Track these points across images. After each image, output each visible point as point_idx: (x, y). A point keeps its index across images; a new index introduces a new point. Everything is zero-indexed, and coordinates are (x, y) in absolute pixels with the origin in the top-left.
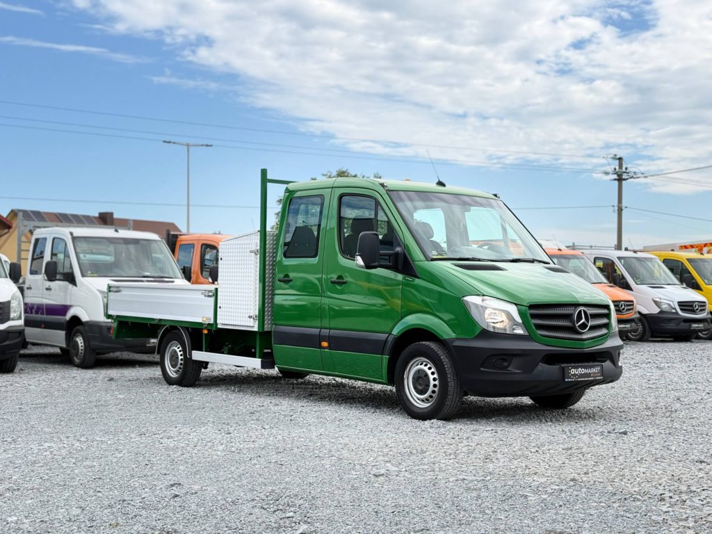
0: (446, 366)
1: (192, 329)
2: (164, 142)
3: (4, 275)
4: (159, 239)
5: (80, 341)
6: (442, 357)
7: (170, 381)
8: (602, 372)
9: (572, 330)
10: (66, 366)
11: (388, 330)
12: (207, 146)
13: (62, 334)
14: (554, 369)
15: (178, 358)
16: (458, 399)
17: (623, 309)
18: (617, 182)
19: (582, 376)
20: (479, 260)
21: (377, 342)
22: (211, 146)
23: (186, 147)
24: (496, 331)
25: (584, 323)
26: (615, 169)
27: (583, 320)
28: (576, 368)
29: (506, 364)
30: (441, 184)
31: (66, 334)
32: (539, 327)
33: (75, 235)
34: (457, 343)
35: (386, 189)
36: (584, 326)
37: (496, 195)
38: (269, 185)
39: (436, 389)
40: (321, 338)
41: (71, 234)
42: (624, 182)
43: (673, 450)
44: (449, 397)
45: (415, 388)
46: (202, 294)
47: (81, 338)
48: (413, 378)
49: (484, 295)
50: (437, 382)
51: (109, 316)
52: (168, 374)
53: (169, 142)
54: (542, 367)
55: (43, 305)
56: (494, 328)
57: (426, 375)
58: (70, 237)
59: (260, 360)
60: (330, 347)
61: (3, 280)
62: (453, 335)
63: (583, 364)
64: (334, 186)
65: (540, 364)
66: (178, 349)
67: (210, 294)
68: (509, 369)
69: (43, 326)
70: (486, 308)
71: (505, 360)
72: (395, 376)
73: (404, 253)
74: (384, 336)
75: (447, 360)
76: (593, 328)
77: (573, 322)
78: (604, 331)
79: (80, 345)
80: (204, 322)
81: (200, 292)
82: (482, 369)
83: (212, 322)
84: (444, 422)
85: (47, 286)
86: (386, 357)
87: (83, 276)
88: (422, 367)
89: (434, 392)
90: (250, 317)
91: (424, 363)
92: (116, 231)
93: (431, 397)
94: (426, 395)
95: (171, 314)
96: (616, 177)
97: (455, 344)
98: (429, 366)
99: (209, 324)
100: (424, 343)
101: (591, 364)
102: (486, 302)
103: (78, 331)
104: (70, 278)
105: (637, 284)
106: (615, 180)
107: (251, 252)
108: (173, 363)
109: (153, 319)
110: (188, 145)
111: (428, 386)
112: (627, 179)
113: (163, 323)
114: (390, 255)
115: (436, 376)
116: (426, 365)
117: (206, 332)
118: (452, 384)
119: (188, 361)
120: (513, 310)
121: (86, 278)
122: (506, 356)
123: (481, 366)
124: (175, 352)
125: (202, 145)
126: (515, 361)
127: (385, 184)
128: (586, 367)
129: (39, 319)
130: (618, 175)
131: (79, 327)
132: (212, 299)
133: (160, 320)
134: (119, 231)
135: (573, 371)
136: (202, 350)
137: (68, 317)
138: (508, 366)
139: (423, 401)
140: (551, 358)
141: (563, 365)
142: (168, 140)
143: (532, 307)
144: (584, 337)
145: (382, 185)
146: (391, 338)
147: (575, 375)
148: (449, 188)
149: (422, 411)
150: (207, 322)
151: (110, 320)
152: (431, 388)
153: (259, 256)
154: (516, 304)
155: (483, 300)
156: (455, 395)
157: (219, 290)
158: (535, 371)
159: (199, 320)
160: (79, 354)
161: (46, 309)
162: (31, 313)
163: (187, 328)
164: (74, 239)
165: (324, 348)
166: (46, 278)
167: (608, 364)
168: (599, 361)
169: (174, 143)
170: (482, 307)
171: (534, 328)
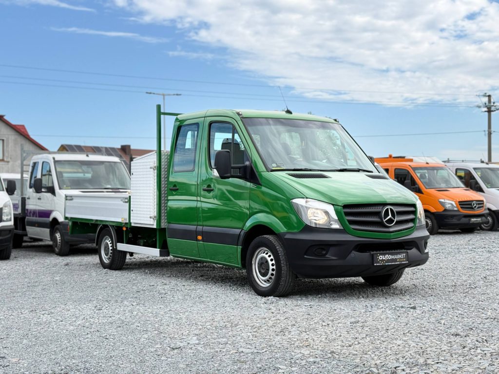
0: (280, 254)
1: (116, 227)
2: (147, 93)
3: (2, 189)
4: (120, 161)
5: (58, 236)
6: (277, 247)
7: (104, 266)
8: (408, 258)
9: (381, 224)
10: (51, 254)
11: (241, 226)
12: (177, 95)
13: (47, 231)
14: (365, 256)
15: (109, 248)
16: (290, 280)
17: (475, 207)
18: (487, 113)
19: (388, 261)
20: (310, 170)
21: (233, 235)
22: (180, 95)
23: (162, 97)
24: (318, 226)
25: (390, 219)
26: (485, 104)
27: (390, 216)
28: (384, 254)
29: (324, 252)
30: (289, 112)
31: (50, 231)
32: (351, 222)
33: (56, 159)
34: (287, 236)
35: (241, 116)
36: (390, 221)
37: (336, 120)
38: (162, 116)
39: (274, 273)
40: (197, 233)
41: (54, 158)
42: (492, 113)
43: (443, 323)
44: (283, 279)
45: (260, 272)
46: (121, 200)
47: (59, 234)
48: (258, 264)
49: (307, 198)
50: (274, 267)
51: (66, 218)
52: (103, 261)
53: (150, 93)
54: (354, 254)
55: (36, 210)
56: (316, 224)
57: (267, 261)
58: (52, 160)
59: (159, 250)
60: (203, 240)
61: (2, 192)
62: (285, 230)
63: (391, 252)
64: (207, 115)
65: (353, 252)
66: (109, 242)
67: (126, 200)
68: (327, 256)
69: (36, 225)
70: (309, 208)
71: (323, 249)
72: (246, 263)
73: (251, 166)
74: (238, 231)
75: (281, 249)
76: (399, 223)
77: (381, 218)
78: (411, 225)
79: (58, 239)
81: (120, 200)
82: (305, 256)
83: (127, 222)
84: (278, 298)
85: (39, 197)
86: (240, 248)
87: (60, 188)
88: (264, 255)
89: (272, 274)
90: (151, 217)
91: (266, 252)
92: (87, 156)
93: (270, 278)
94: (267, 277)
95: (103, 216)
96: (486, 109)
97: (286, 237)
98: (269, 254)
99: (126, 223)
100: (265, 236)
101: (398, 251)
102: (309, 203)
103: (57, 229)
104: (51, 190)
105: (488, 188)
106: (485, 111)
107: (151, 168)
108: (106, 252)
109: (92, 220)
110: (164, 95)
111: (268, 270)
112: (495, 111)
113: (98, 223)
114: (239, 168)
115: (274, 262)
116: (267, 254)
117: (125, 229)
118: (284, 268)
119: (115, 250)
120: (331, 209)
121: (61, 190)
122: (325, 246)
123: (305, 254)
124: (107, 244)
125: (174, 95)
126: (332, 250)
127: (240, 113)
128: (392, 254)
129: (34, 221)
130: (488, 108)
131: (57, 226)
132: (128, 204)
133: (97, 220)
134: (89, 156)
135: (381, 257)
136: (123, 243)
137: (51, 219)
138: (326, 254)
139: (265, 281)
140: (362, 247)
141: (372, 253)
142: (149, 92)
143: (346, 206)
144: (391, 230)
145: (238, 114)
146: (242, 233)
147: (383, 260)
148: (295, 115)
149: (264, 289)
150: (124, 222)
151: (67, 221)
152: (270, 272)
153: (156, 171)
154: (333, 205)
155: (306, 202)
156: (288, 278)
157: (131, 197)
158: (349, 257)
159: (120, 220)
160: (58, 245)
161: (39, 213)
162: (30, 216)
163: (113, 226)
164: (56, 162)
165: (199, 241)
166: (34, 191)
167: (414, 251)
168: (405, 249)
169: (154, 94)
170: (306, 207)
171: (348, 223)
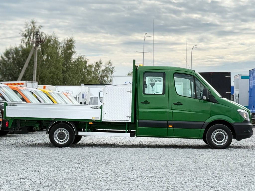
11: (204, 121)
15: (65, 135)
21: (199, 125)
40: (168, 124)
45: (217, 139)
46: (91, 107)
51: (7, 117)
52: (57, 143)
56: (246, 119)
57: (222, 135)
59: (131, 134)
60: (173, 127)
62: (234, 122)
66: (64, 131)
67: (97, 108)
73: (211, 95)
80: (92, 119)
82: (245, 132)
83: (100, 119)
86: (203, 130)
89: (225, 140)
90: (127, 117)
91: (221, 131)
94: (222, 141)
97: (235, 124)
107: (128, 91)
108: (61, 138)
111: (223, 138)
115: (226, 135)
117: (91, 123)
132: (99, 110)
146: (205, 123)
153: (131, 93)
154: (248, 112)
157: (103, 106)
159: (90, 118)
165: (170, 128)
170: (243, 113)
